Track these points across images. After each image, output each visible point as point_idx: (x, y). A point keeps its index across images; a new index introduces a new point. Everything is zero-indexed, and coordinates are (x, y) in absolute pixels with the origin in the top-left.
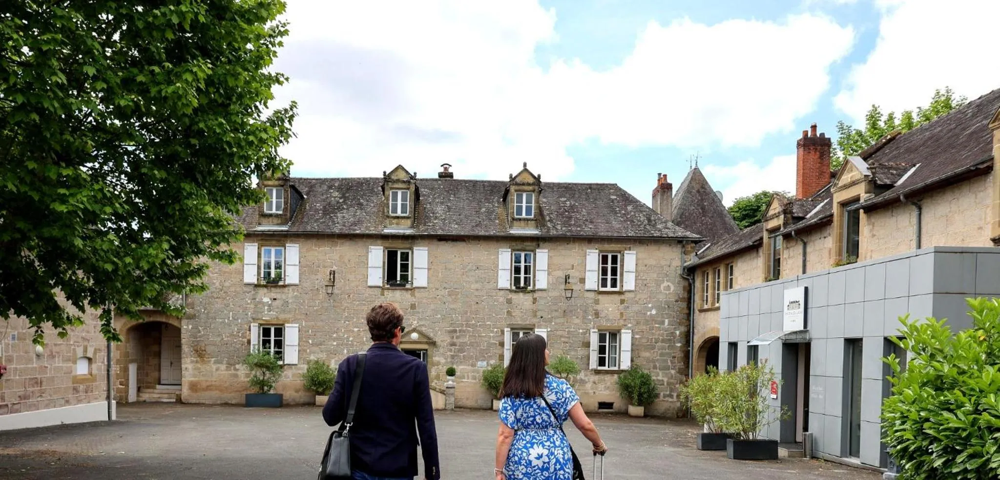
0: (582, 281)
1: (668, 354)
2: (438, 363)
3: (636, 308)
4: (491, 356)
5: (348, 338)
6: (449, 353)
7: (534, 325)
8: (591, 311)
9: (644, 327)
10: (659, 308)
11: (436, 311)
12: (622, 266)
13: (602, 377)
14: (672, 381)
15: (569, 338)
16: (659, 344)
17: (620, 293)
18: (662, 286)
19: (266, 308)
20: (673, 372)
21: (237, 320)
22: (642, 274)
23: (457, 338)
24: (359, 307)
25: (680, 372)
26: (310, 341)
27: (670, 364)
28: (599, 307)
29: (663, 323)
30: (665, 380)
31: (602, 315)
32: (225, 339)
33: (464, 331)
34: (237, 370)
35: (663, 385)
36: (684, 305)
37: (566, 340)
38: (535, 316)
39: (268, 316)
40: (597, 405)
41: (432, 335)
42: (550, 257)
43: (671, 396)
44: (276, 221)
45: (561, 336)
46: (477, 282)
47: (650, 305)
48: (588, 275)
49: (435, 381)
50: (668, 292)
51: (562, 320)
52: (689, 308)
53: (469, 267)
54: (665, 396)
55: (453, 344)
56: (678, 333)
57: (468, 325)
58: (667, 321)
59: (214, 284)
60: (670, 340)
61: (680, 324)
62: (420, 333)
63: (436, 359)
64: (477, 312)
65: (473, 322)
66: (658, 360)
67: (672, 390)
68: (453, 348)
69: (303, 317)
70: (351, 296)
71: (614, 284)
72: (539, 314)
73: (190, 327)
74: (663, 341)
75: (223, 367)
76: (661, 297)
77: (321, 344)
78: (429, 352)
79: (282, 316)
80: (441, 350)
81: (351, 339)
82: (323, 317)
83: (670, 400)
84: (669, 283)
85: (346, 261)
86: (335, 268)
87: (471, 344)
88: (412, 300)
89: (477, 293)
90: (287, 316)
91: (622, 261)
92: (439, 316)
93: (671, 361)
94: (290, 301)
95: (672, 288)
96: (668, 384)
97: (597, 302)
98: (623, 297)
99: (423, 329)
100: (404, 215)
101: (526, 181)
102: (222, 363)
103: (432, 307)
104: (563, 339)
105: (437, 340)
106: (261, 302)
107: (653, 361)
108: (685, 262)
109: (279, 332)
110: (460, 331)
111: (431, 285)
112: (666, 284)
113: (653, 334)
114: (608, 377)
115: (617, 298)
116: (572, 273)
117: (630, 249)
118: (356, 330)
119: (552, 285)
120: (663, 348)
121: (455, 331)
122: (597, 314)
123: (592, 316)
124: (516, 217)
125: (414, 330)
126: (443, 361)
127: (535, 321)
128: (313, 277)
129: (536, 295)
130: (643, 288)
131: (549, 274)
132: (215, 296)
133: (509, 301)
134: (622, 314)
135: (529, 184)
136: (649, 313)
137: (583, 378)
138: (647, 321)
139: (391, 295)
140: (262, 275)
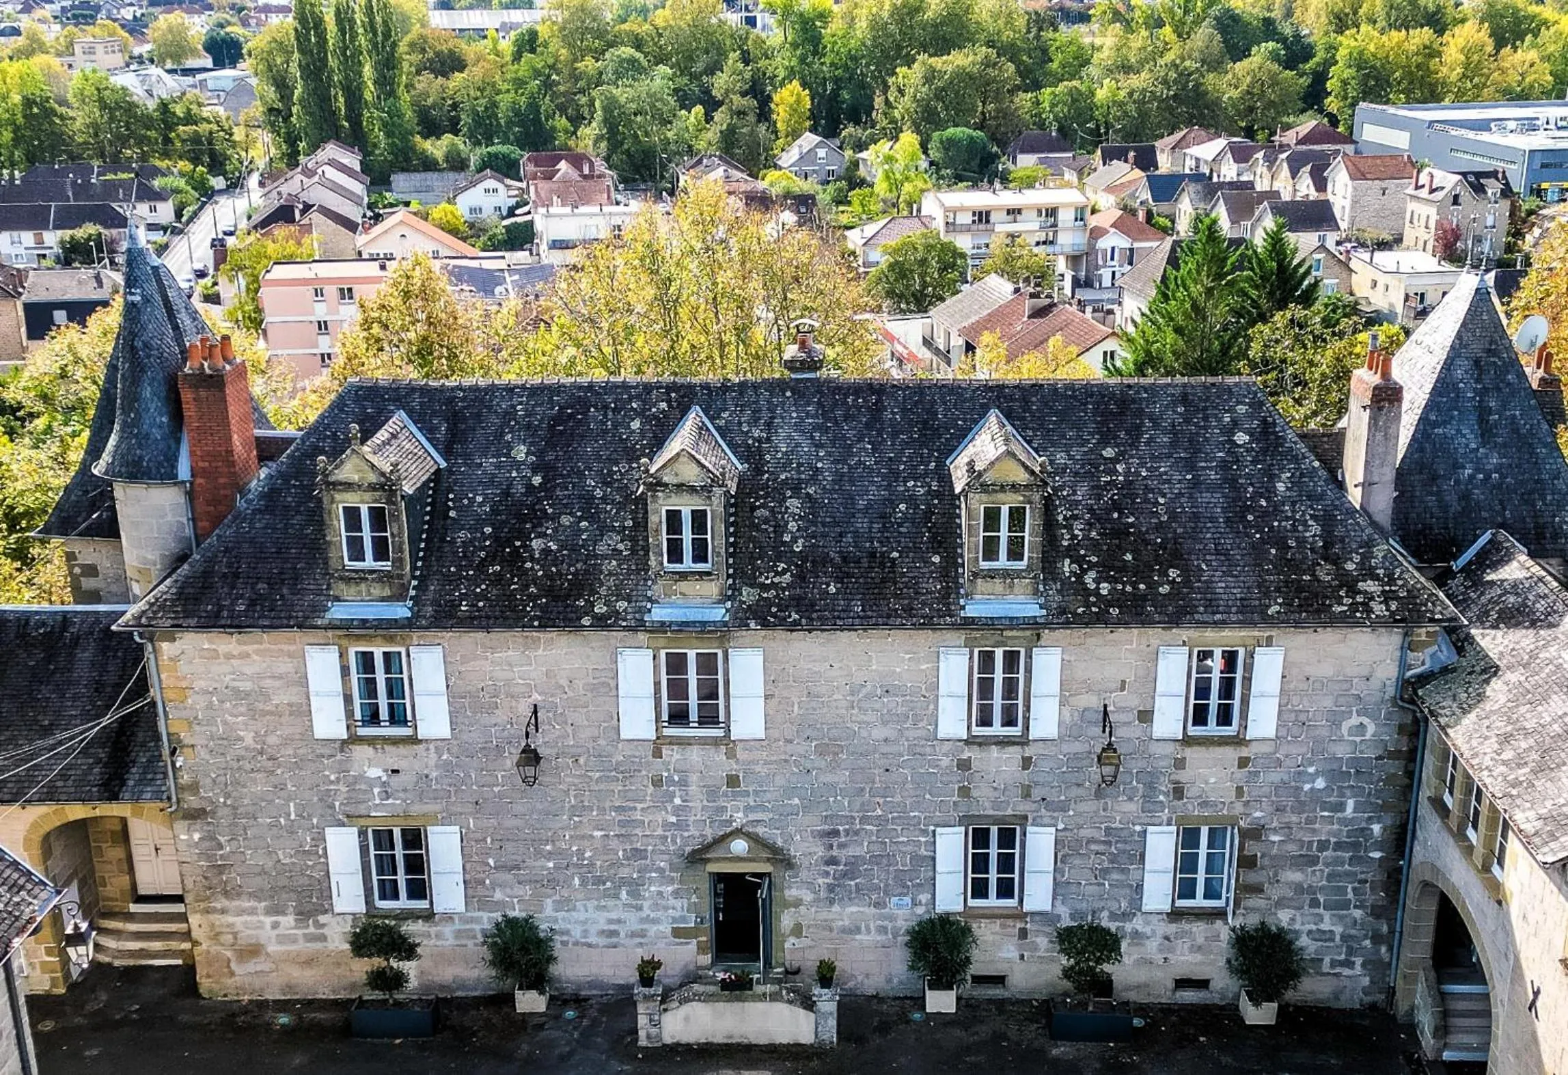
0: (1146, 716)
1: (1347, 874)
2: (797, 903)
3: (1275, 776)
4: (920, 885)
5: (580, 853)
6: (821, 881)
7: (1026, 818)
8: (1164, 786)
9: (1294, 818)
10: (1335, 775)
11: (790, 791)
12: (1247, 680)
13: (1185, 926)
14: (1353, 932)
15: (1109, 843)
16: (1328, 853)
17: (1238, 741)
18: (1345, 727)
19: (376, 791)
20: (1358, 914)
21: (310, 816)
22: (1295, 700)
23: (842, 846)
24: (602, 786)
25: (1377, 912)
26: (491, 862)
27: (1350, 895)
28: (1182, 776)
29: (1341, 807)
30: (1338, 930)
31: (1191, 792)
32: (287, 861)
33: (857, 833)
34: (323, 925)
35: (1333, 940)
36: (1395, 767)
37: (1101, 848)
38: (1027, 795)
39: (381, 810)
40: (1170, 985)
41: (780, 843)
42: (1065, 665)
43: (1349, 964)
44: (377, 591)
45: (1091, 841)
46: (885, 723)
47: (1311, 770)
48: (1160, 703)
49: (792, 940)
50: (1358, 739)
51: (1089, 806)
52: (1410, 774)
53: (864, 691)
54: (1334, 964)
55: (833, 861)
56: (1376, 828)
57: (864, 820)
58: (1350, 804)
59: (241, 739)
60: (1355, 843)
61: (1384, 808)
62: (753, 838)
63: (791, 893)
64: (886, 792)
65: (879, 812)
66: (1321, 888)
67: (1351, 952)
68: (831, 869)
69: (470, 808)
70: (582, 761)
71: (1225, 717)
72: (1037, 793)
73: (196, 836)
74: (1339, 846)
75: (288, 920)
76: (1342, 751)
77: (517, 867)
78: (777, 880)
79: (416, 809)
80: (804, 874)
81: (588, 854)
82: (519, 808)
83: (1347, 972)
84: (1365, 720)
85: (564, 682)
86: (537, 697)
87: (875, 860)
88: (732, 767)
89: (885, 749)
90: (431, 808)
91: (1249, 668)
92: (796, 801)
93: (1354, 889)
94: (434, 774)
95: (1371, 729)
96: (1344, 938)
97: (1180, 764)
98: (1244, 752)
99: (760, 830)
100: (701, 567)
101: (1011, 479)
102: (283, 913)
103: (780, 781)
104: (1093, 847)
105: (796, 851)
106: (361, 778)
107: (1311, 890)
108: (1410, 668)
109: (414, 838)
110: (847, 832)
111: (775, 733)
112: (1355, 720)
113: (1314, 831)
114: (1199, 929)
115: (1230, 754)
116: (1116, 700)
117: (1269, 642)
118: (598, 834)
119: (1069, 732)
120: (1339, 861)
121: (836, 833)
122: (1178, 792)
123: (1166, 794)
124: (985, 565)
125: (738, 833)
126: (808, 897)
127: (1024, 807)
128: (486, 719)
129: (1028, 751)
130: (1295, 731)
131: (1061, 704)
132: (248, 767)
133: (964, 765)
134: (1240, 791)
135: (1014, 487)
136: (1307, 787)
137: (1140, 929)
138: (1302, 803)
139: (677, 756)
140: (358, 716)
